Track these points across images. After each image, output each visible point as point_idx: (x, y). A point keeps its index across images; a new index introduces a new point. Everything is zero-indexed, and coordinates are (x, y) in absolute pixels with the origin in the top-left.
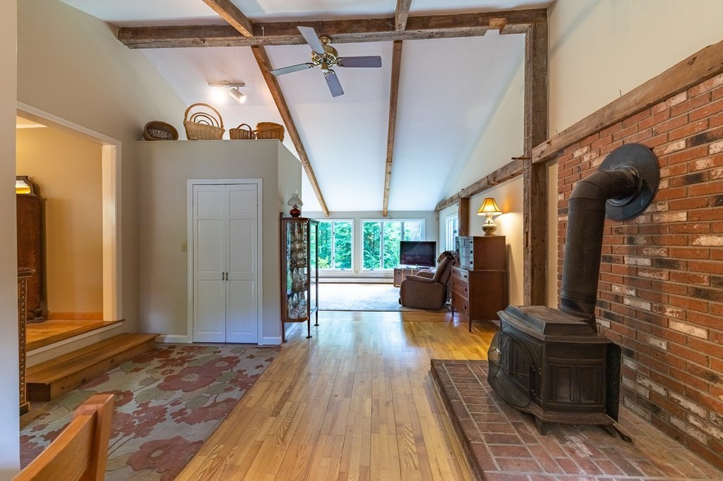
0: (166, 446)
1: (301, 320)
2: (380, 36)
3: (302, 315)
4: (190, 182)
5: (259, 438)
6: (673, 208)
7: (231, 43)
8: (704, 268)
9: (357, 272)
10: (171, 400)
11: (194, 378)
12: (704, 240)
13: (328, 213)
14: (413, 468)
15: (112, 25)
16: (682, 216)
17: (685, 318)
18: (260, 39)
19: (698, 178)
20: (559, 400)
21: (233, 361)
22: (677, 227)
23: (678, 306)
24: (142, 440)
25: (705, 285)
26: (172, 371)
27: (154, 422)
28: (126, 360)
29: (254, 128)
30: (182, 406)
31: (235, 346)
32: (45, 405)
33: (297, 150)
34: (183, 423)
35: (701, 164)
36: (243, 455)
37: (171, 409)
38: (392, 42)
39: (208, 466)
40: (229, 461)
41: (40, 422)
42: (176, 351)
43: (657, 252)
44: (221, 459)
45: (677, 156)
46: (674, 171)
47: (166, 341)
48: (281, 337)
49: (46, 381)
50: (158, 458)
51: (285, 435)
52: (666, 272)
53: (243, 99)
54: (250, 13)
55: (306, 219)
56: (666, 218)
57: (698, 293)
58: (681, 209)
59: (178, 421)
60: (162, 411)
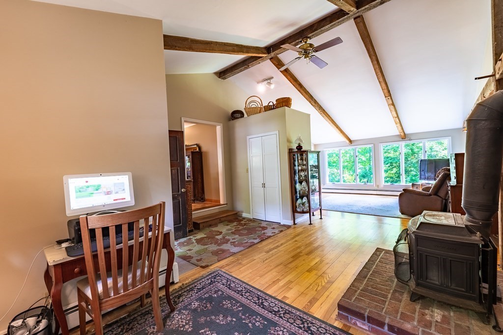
0: (223, 251)
1: (303, 212)
2: (341, 21)
3: (305, 210)
4: (248, 137)
5: (255, 258)
7: (260, 62)
9: (378, 186)
10: (233, 238)
11: (245, 232)
13: (351, 141)
14: (315, 290)
15: (216, 73)
18: (272, 54)
20: (428, 280)
21: (264, 228)
24: (218, 247)
26: (239, 228)
27: (224, 243)
28: (225, 221)
29: (275, 103)
30: (235, 240)
31: (268, 223)
32: (198, 231)
33: (312, 104)
34: (233, 246)
36: (246, 261)
37: (231, 241)
38: (353, 19)
39: (232, 260)
40: (240, 261)
41: (195, 235)
42: (244, 220)
44: (238, 260)
47: (243, 216)
48: (292, 221)
49: (198, 222)
50: (220, 254)
51: (266, 260)
53: (272, 86)
54: (263, 44)
55: (305, 151)
59: (231, 245)
60: (229, 240)
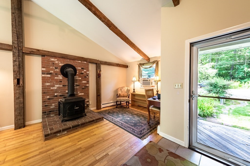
6: (79, 77)
8: (83, 85)
12: (83, 82)
16: (80, 78)
17: (81, 93)
19: (82, 74)
22: (79, 80)
23: (80, 91)
25: (84, 88)
35: (83, 72)
39: (135, 147)
43: (76, 84)
45: (79, 70)
46: (79, 72)
52: (78, 86)
56: (78, 78)
57: (83, 89)
58: (80, 77)
